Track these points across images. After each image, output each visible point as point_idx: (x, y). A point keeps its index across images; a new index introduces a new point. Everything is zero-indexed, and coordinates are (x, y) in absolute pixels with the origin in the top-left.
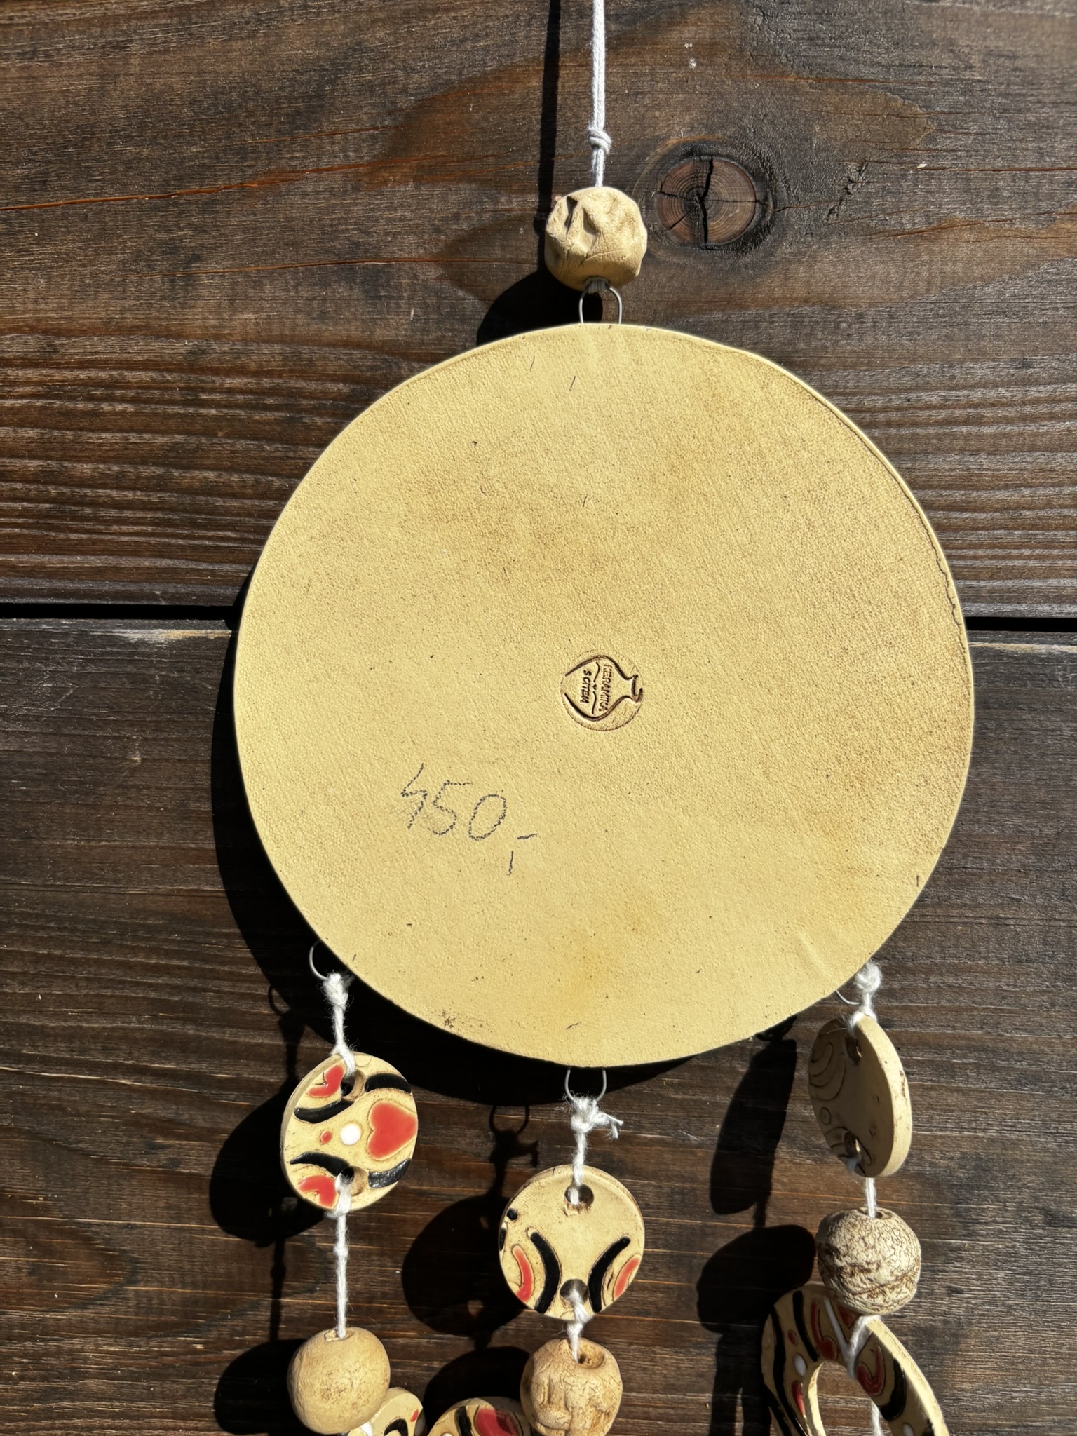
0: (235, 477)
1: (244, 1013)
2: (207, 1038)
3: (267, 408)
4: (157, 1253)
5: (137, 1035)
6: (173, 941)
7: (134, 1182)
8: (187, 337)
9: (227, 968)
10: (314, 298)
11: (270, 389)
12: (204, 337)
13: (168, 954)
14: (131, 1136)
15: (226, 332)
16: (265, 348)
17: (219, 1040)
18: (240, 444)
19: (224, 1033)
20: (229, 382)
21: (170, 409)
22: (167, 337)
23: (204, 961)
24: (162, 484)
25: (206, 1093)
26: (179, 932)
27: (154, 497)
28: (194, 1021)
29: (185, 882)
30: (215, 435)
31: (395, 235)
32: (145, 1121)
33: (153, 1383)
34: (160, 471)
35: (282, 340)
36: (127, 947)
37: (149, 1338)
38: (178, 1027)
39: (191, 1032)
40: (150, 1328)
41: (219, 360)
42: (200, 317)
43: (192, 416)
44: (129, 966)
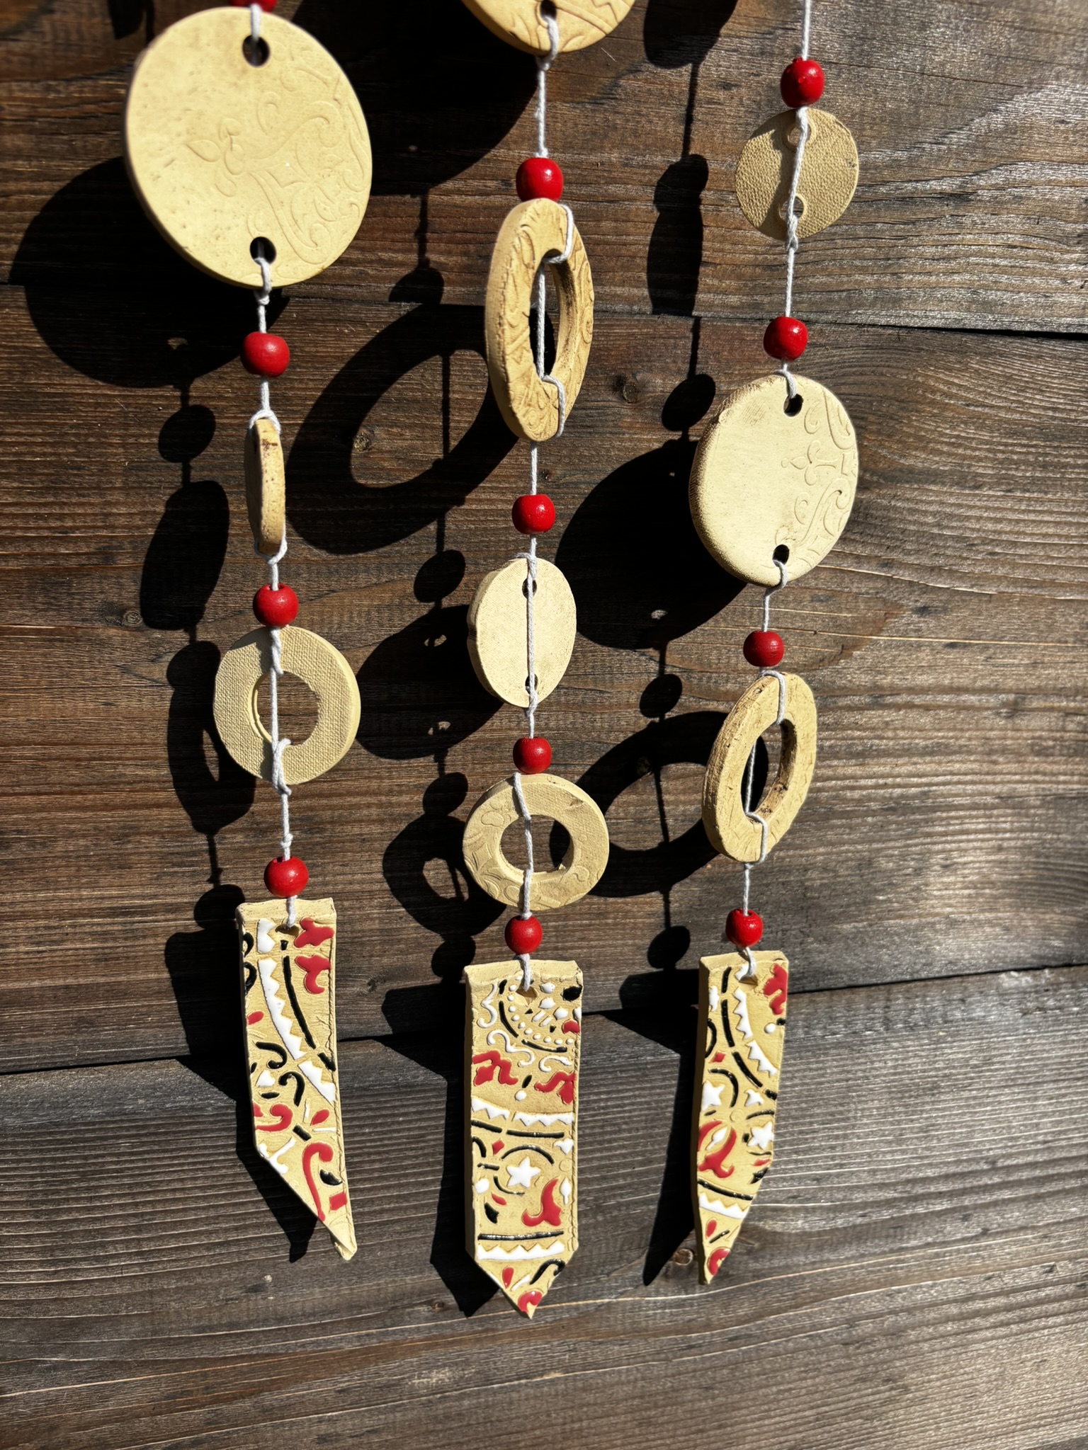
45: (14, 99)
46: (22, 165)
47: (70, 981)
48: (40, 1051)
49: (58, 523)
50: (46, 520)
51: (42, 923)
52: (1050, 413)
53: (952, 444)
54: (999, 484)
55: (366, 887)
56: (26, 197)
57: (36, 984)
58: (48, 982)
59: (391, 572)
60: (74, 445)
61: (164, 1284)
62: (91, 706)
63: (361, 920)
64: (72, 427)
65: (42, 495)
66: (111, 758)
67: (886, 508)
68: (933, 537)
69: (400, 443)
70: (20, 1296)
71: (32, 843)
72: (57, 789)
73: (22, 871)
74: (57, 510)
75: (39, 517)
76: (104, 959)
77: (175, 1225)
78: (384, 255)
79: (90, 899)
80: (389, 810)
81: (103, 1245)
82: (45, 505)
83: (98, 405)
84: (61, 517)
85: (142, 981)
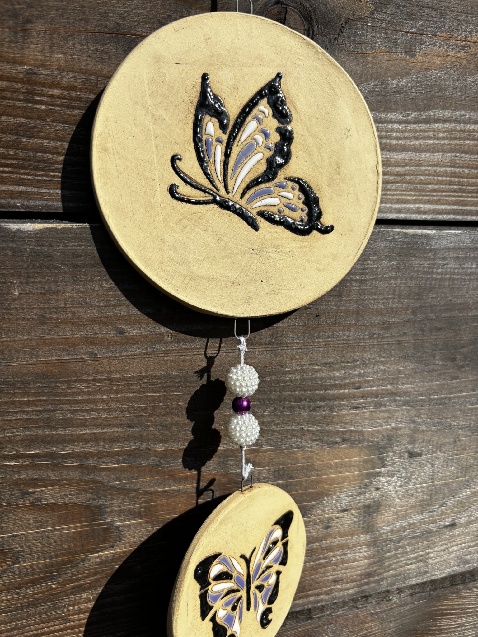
0: (59, 144)
1: (76, 420)
2: (56, 435)
3: (74, 108)
4: (30, 546)
5: (17, 438)
6: (37, 387)
7: (16, 513)
8: (26, 64)
9: (67, 398)
10: (97, 51)
11: (75, 97)
12: (35, 65)
13: (34, 394)
14: (13, 491)
15: (48, 63)
16: (71, 75)
17: (63, 435)
18: (60, 126)
19: (66, 431)
20: (51, 91)
21: (17, 104)
22: (14, 63)
23: (55, 396)
24: (15, 145)
25: (56, 462)
26: (41, 382)
27: (12, 152)
28: (49, 427)
29: (44, 356)
30: (45, 120)
31: (139, 22)
32: (22, 482)
33: (30, 609)
34: (14, 138)
35: (80, 71)
36: (11, 393)
37: (27, 588)
38: (40, 431)
39: (47, 433)
40: (27, 583)
41: (45, 78)
42: (32, 54)
43: (31, 108)
44: (12, 403)
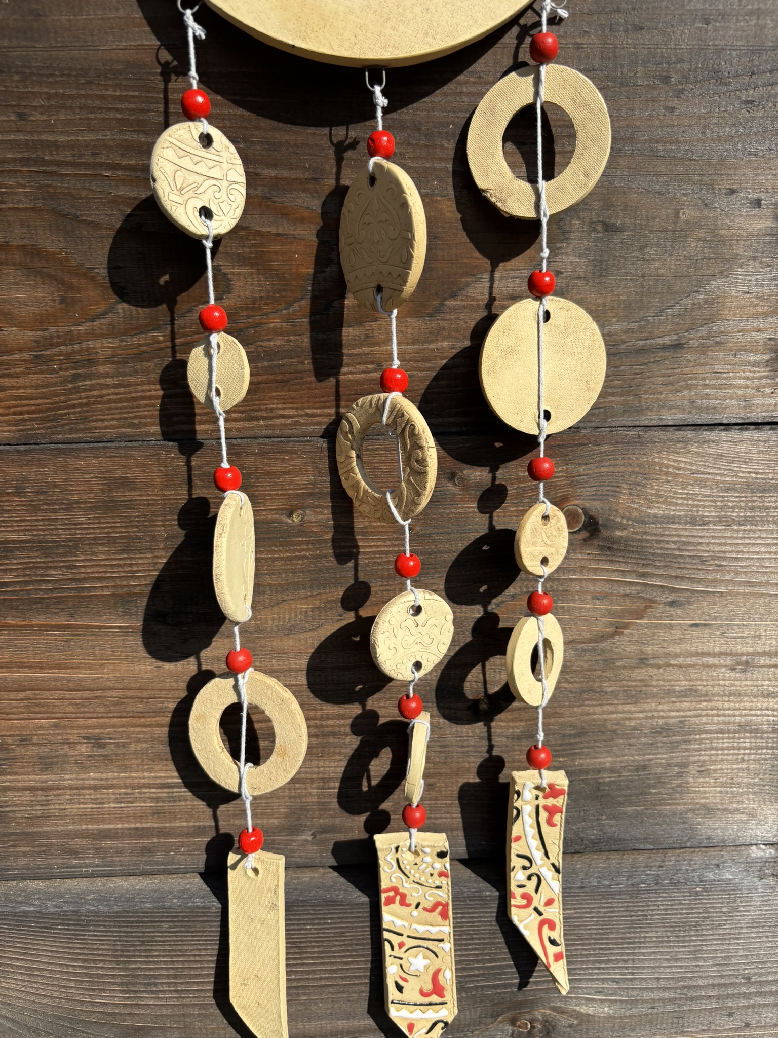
45: (105, 348)
46: (109, 381)
47: (138, 825)
48: (122, 865)
49: (129, 569)
50: (122, 567)
51: (123, 791)
52: (754, 475)
53: (684, 499)
54: (720, 522)
55: (309, 776)
56: (112, 397)
57: (119, 826)
58: (126, 825)
59: (318, 588)
60: (137, 527)
61: (190, 1010)
62: (149, 668)
63: (306, 796)
64: (136, 517)
65: (121, 554)
66: (160, 698)
67: (639, 540)
68: (676, 556)
69: (321, 517)
70: (109, 1010)
71: (117, 745)
72: (131, 714)
73: (112, 761)
74: (128, 562)
75: (119, 565)
76: (157, 813)
77: (196, 976)
78: (309, 411)
79: (149, 778)
80: (322, 729)
81: (155, 984)
82: (122, 559)
83: (149, 505)
84: (131, 565)
85: (178, 827)
